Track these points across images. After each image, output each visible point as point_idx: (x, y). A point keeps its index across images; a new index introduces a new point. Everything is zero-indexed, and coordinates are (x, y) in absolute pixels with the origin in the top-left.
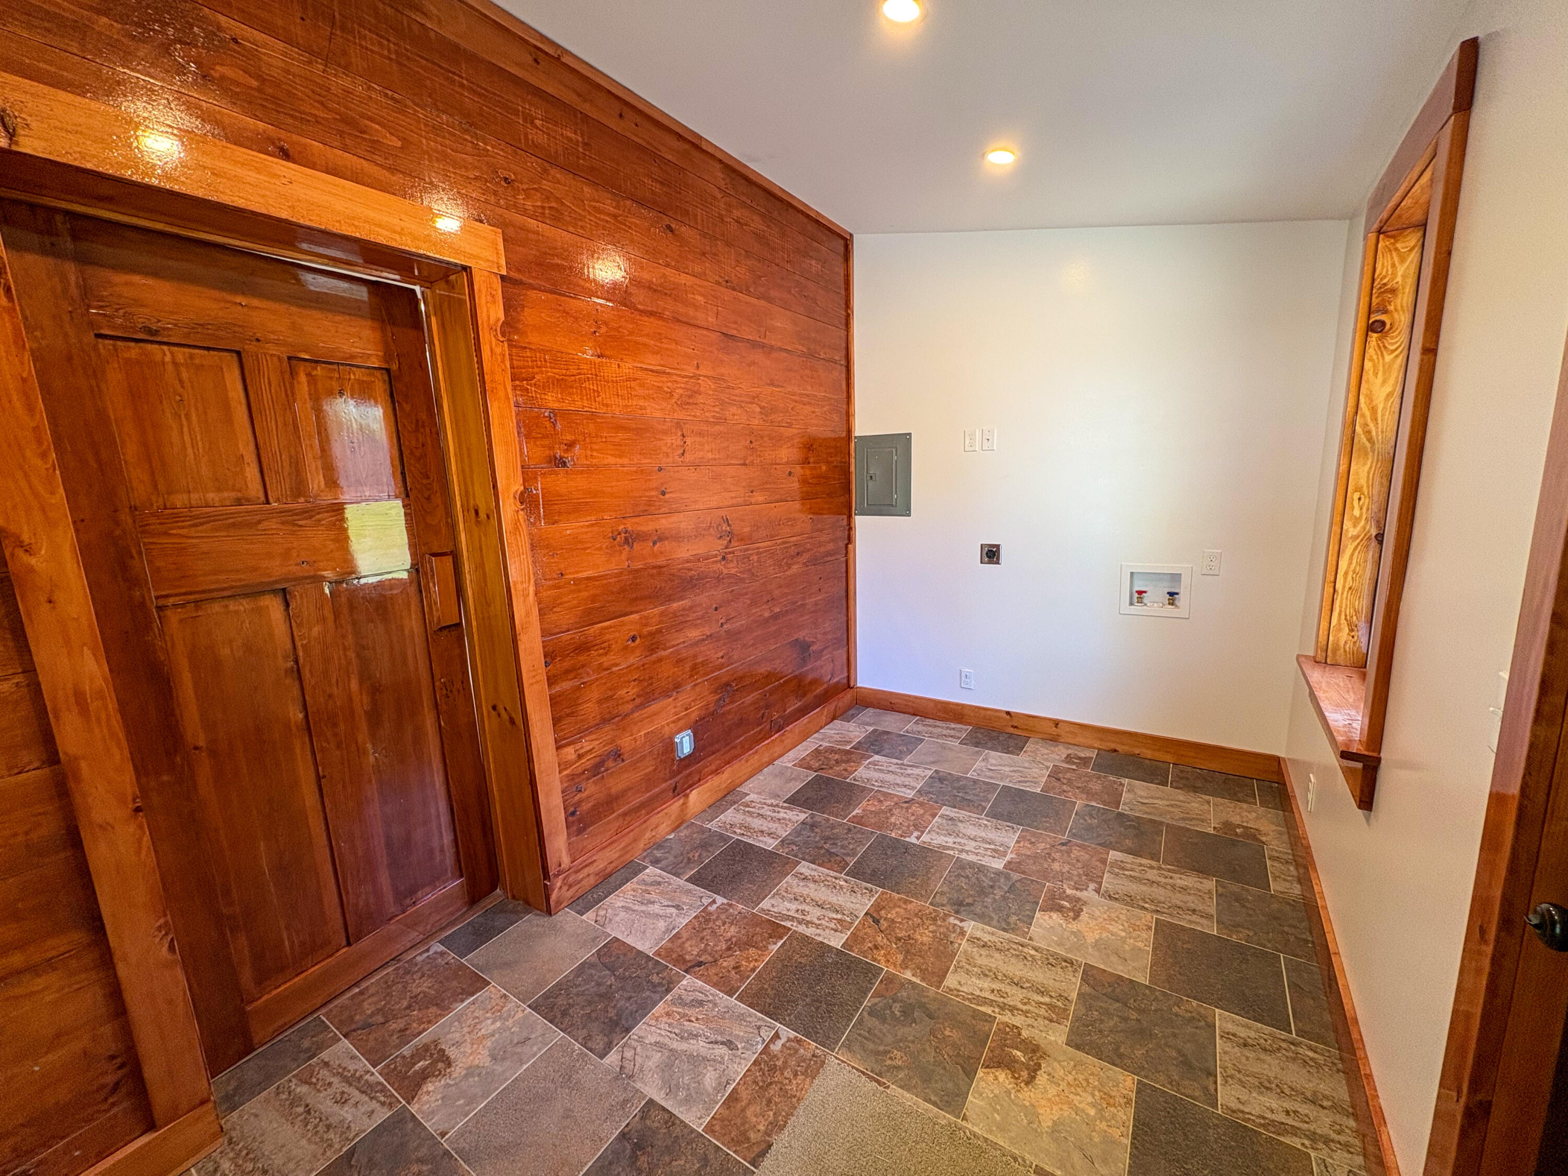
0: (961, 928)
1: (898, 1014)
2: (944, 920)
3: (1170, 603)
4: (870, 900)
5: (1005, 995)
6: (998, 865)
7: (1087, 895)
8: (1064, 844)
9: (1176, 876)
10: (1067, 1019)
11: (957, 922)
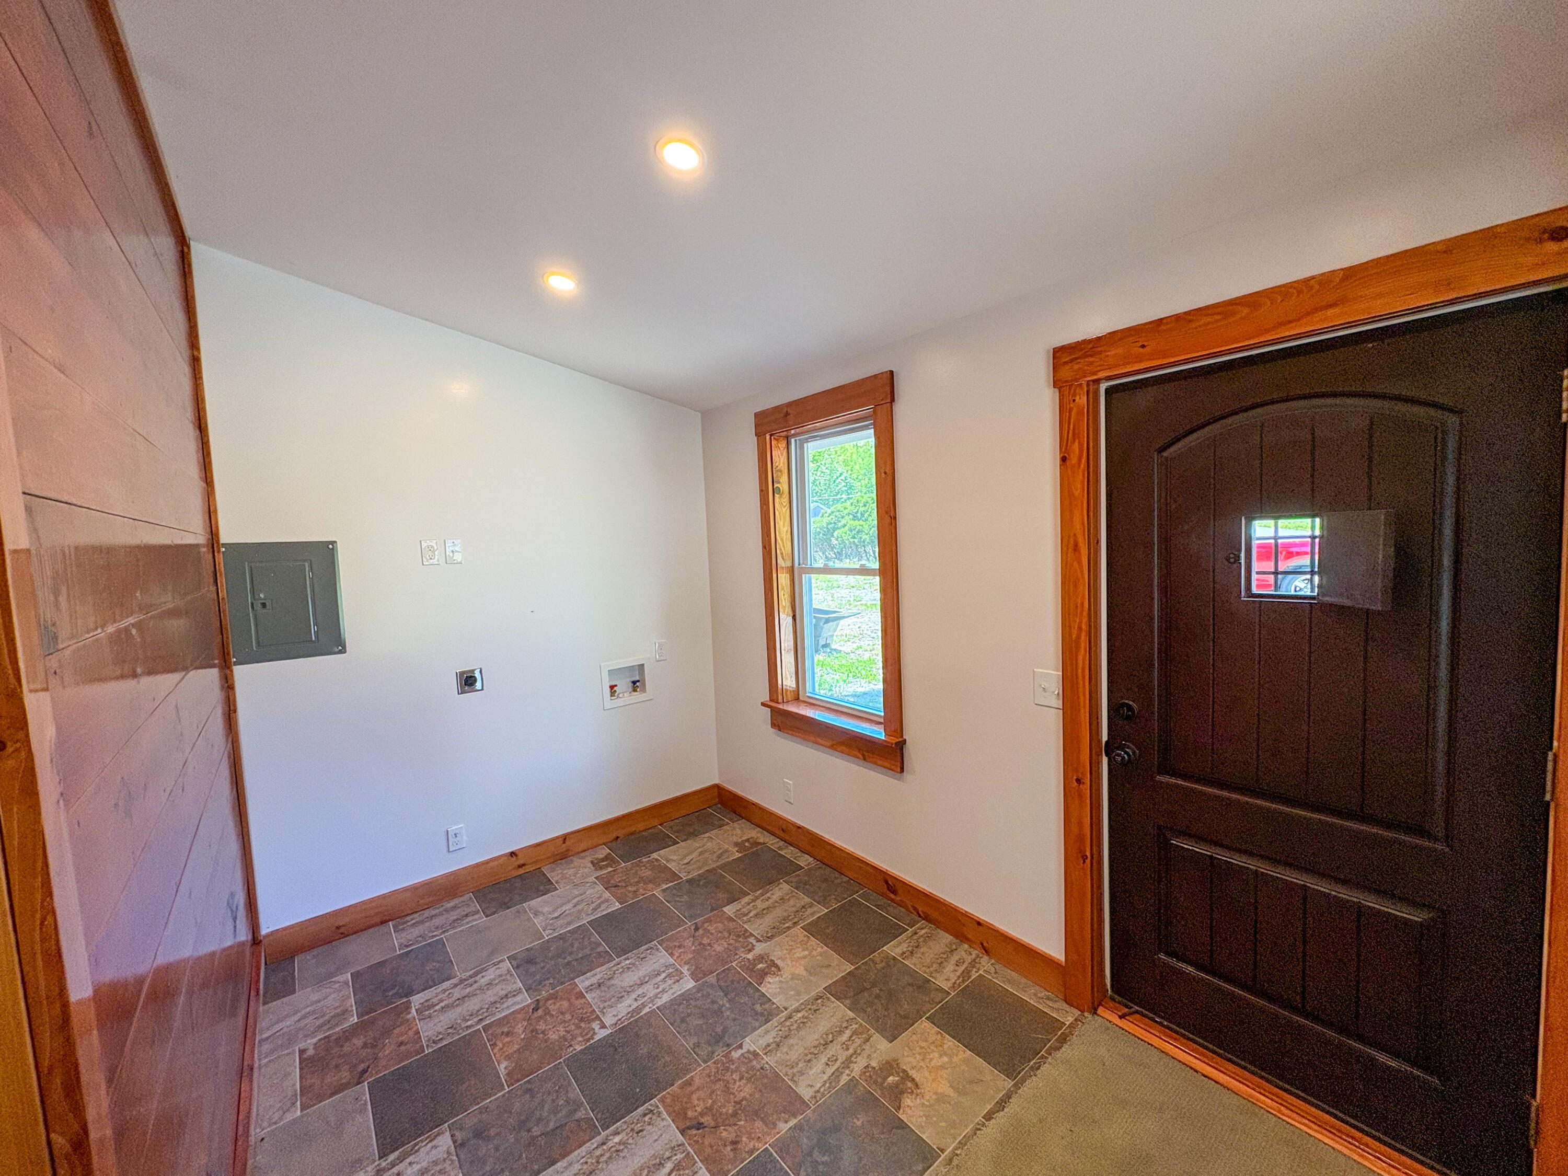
0: (749, 1051)
1: (825, 1158)
2: (732, 1061)
3: (635, 690)
4: (663, 1119)
5: (835, 1058)
6: (689, 984)
7: (760, 948)
8: (697, 929)
9: (768, 895)
10: (869, 1030)
11: (740, 1052)
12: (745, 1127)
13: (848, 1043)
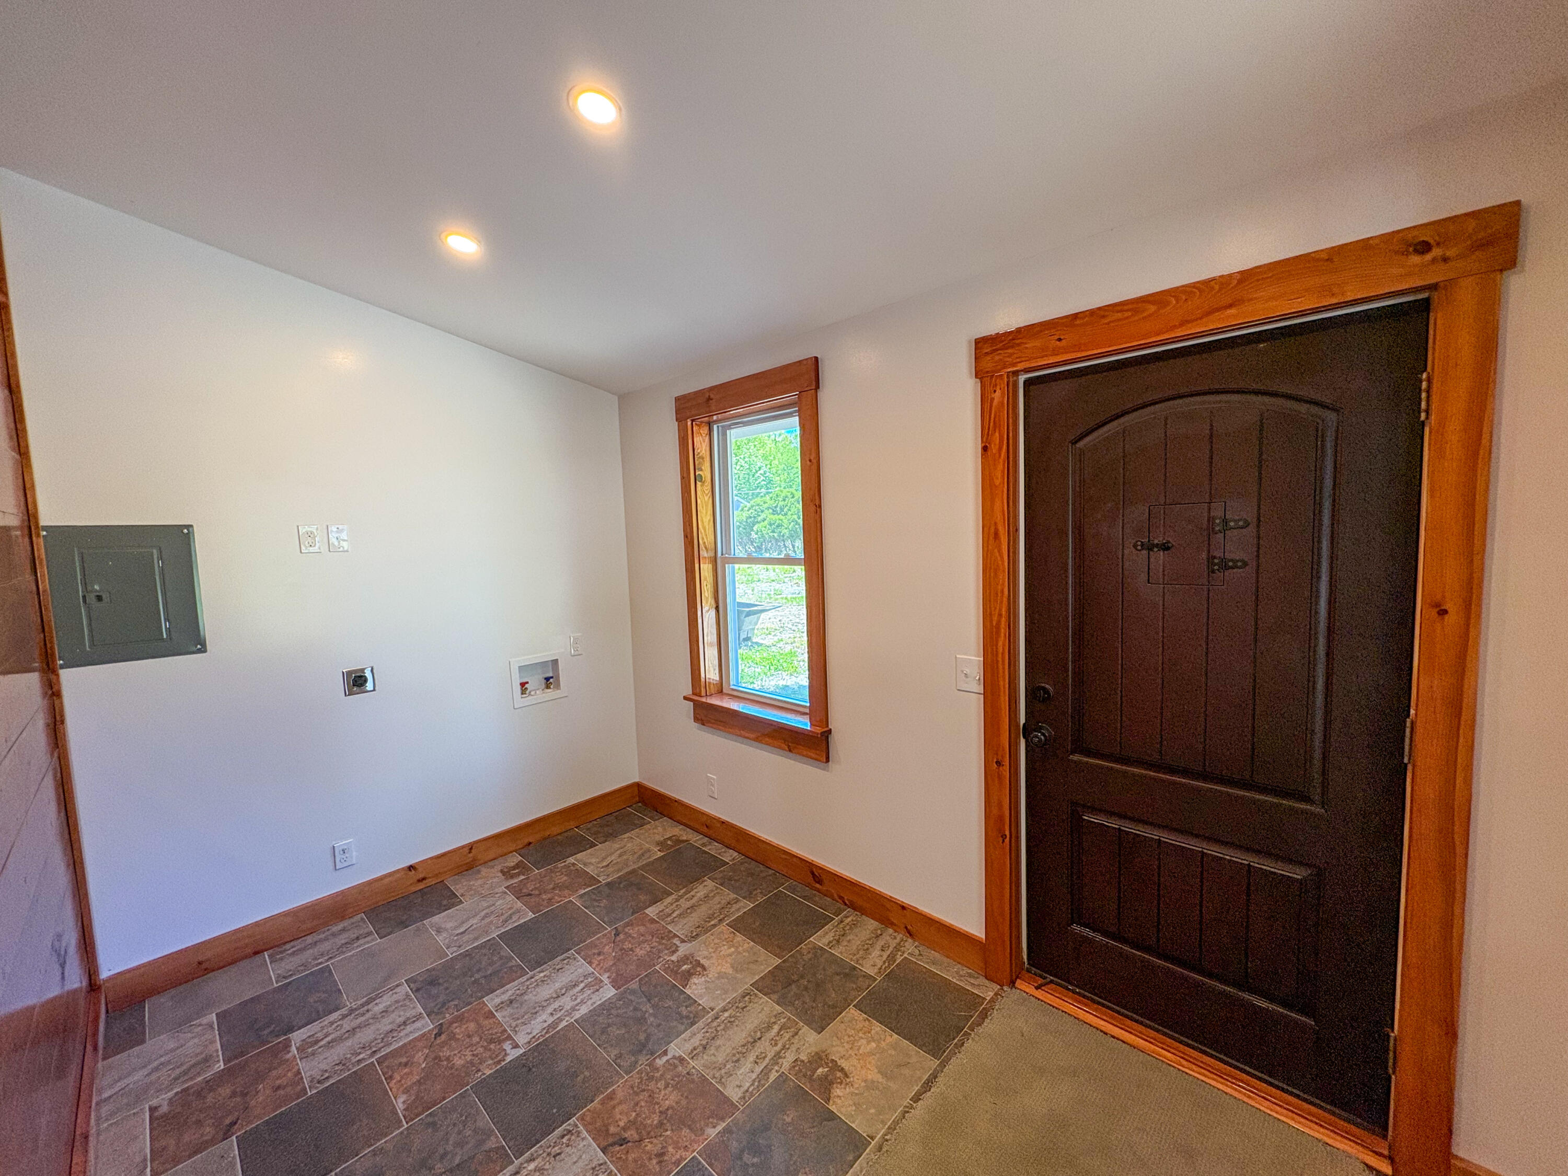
0: (674, 1057)
1: (755, 1160)
2: (657, 1069)
3: (548, 687)
4: (583, 1139)
5: (764, 1055)
6: (609, 992)
7: (684, 949)
8: (617, 935)
9: (692, 893)
10: (798, 1023)
11: (665, 1059)
12: (671, 1138)
13: (777, 1038)
